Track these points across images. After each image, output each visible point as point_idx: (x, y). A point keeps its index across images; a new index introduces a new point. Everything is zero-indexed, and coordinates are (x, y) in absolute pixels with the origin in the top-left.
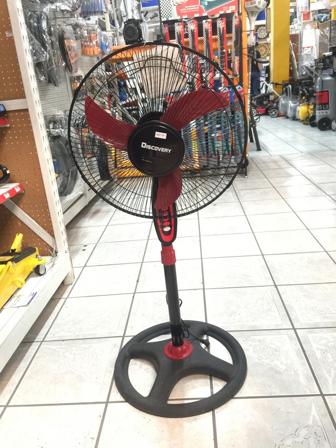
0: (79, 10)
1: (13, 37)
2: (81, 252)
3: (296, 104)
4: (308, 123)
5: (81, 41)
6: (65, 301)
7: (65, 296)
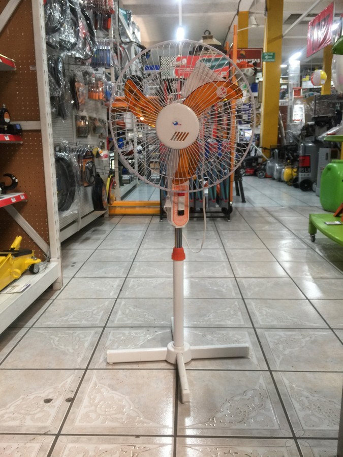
0: (90, 61)
1: (36, 70)
2: (70, 267)
3: (282, 167)
4: (292, 184)
5: (89, 86)
6: (53, 301)
7: (54, 297)
